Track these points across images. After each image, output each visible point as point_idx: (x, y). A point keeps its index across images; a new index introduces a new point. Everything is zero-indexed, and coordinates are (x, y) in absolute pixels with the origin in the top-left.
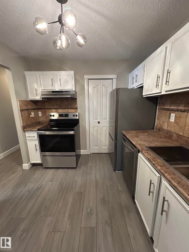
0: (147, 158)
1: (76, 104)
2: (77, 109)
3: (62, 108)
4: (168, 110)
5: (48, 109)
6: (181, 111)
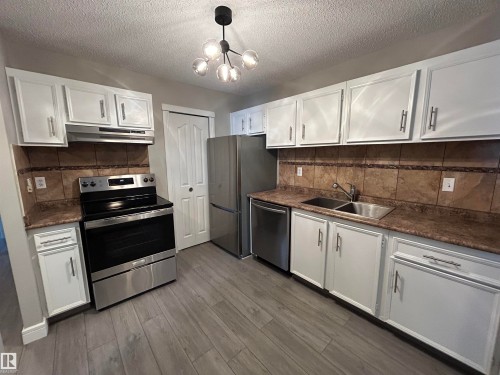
0: (312, 211)
1: (146, 156)
2: (148, 166)
3: (113, 166)
4: (293, 164)
5: (67, 168)
6: (308, 164)
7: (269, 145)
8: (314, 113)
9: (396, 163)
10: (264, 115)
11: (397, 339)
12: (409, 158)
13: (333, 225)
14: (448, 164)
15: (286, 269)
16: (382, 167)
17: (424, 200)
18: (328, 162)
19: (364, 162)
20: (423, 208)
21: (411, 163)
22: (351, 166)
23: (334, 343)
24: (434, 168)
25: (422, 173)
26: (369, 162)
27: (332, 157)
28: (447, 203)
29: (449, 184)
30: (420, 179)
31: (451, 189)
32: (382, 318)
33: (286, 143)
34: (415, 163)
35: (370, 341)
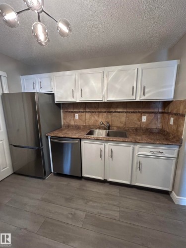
6: (82, 112)
7: (57, 100)
8: (86, 82)
9: (125, 110)
10: (51, 80)
11: (139, 190)
12: (130, 108)
13: (107, 145)
14: (144, 110)
15: (80, 176)
16: (119, 112)
17: (136, 126)
18: (93, 111)
19: (111, 110)
20: (136, 129)
21: (131, 110)
22: (105, 112)
23: (121, 209)
24: (139, 112)
25: (135, 114)
26: (113, 110)
27: (95, 108)
28: (144, 126)
29: (144, 119)
30: (135, 117)
31: (145, 121)
32: (133, 184)
33: (70, 99)
34: (132, 110)
35: (132, 198)
